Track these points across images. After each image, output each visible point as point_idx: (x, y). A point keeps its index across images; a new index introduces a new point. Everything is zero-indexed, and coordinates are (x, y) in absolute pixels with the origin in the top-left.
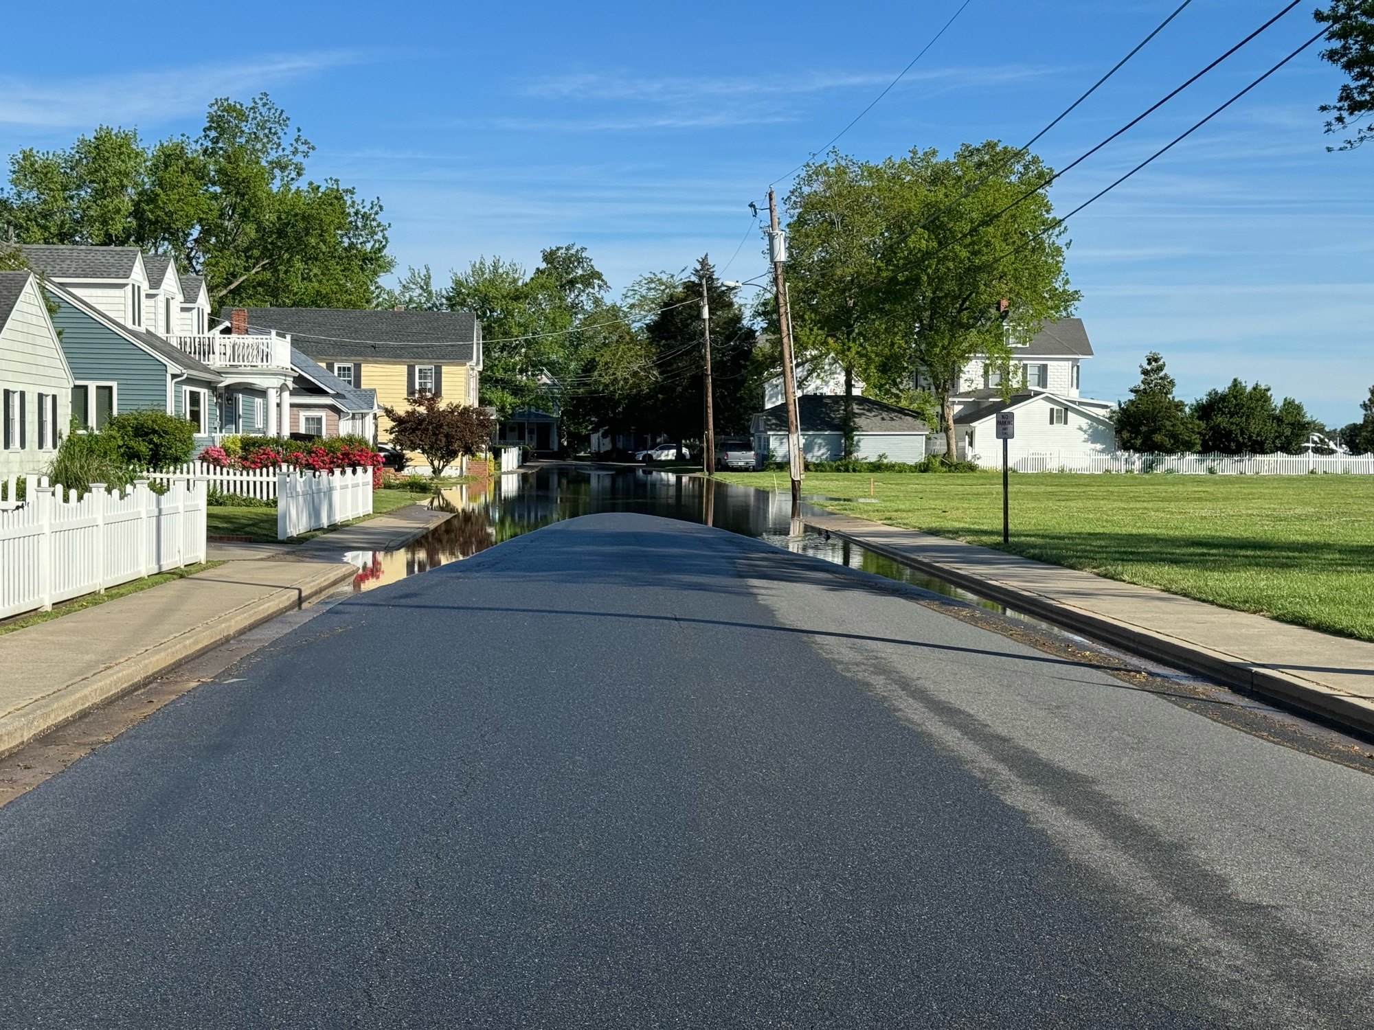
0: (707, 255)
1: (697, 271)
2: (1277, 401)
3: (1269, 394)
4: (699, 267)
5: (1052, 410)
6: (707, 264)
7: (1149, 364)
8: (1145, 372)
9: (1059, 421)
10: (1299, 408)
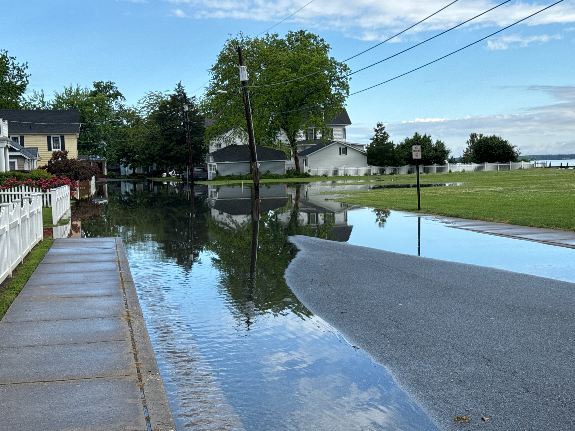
0: (180, 82)
1: (176, 89)
2: (434, 142)
3: (430, 138)
4: (177, 87)
5: (340, 148)
6: (181, 86)
7: (378, 127)
8: (376, 130)
9: (343, 153)
10: (443, 144)
